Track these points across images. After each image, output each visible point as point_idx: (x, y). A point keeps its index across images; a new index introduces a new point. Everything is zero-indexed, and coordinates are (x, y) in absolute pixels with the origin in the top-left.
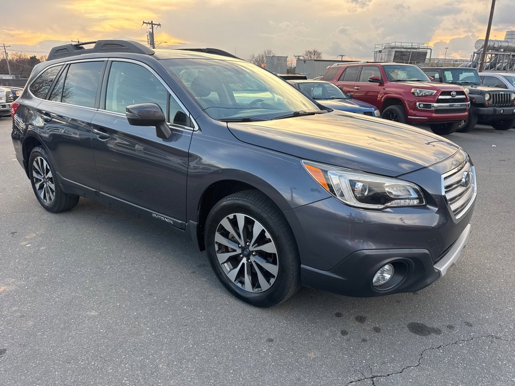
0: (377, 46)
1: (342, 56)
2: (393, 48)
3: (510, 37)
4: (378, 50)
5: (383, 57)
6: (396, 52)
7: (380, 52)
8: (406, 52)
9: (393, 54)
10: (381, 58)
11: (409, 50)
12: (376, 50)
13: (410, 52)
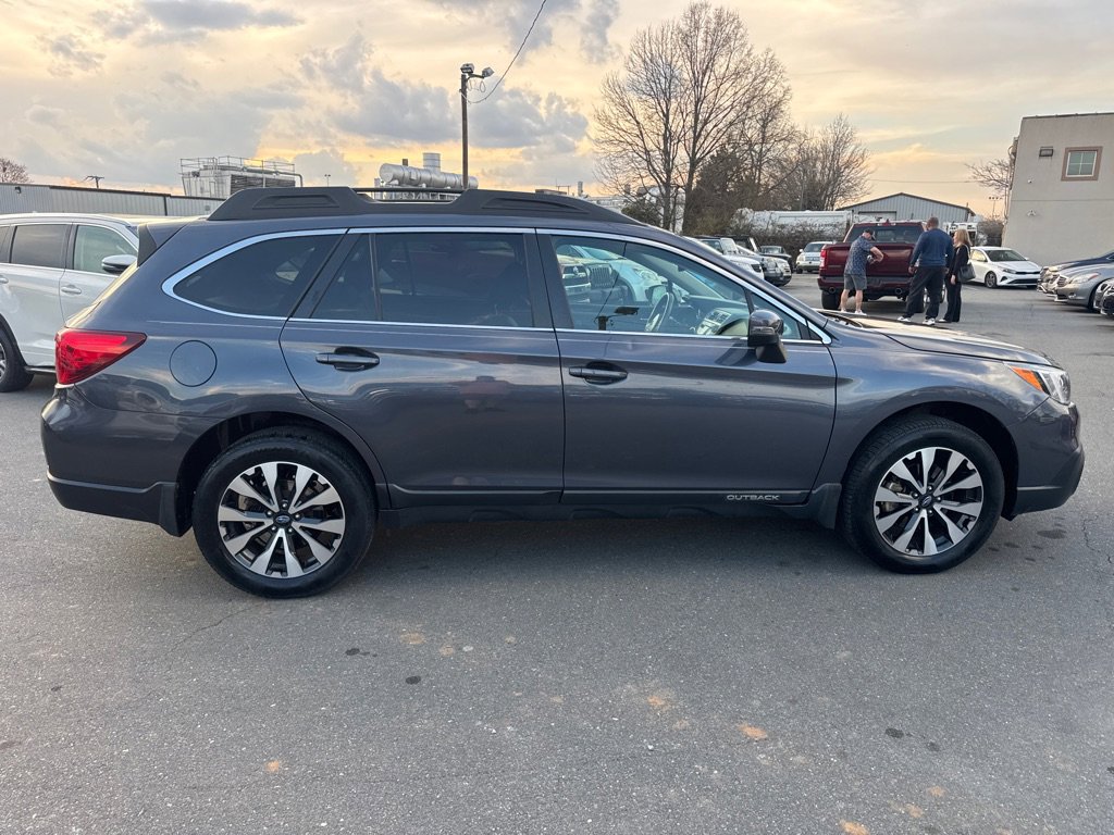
0: (184, 162)
1: (97, 179)
2: (224, 168)
3: (430, 163)
4: (191, 170)
5: (206, 187)
6: (233, 176)
7: (196, 174)
8: (254, 178)
9: (228, 181)
10: (202, 189)
11: (260, 175)
12: (186, 170)
13: (262, 179)
